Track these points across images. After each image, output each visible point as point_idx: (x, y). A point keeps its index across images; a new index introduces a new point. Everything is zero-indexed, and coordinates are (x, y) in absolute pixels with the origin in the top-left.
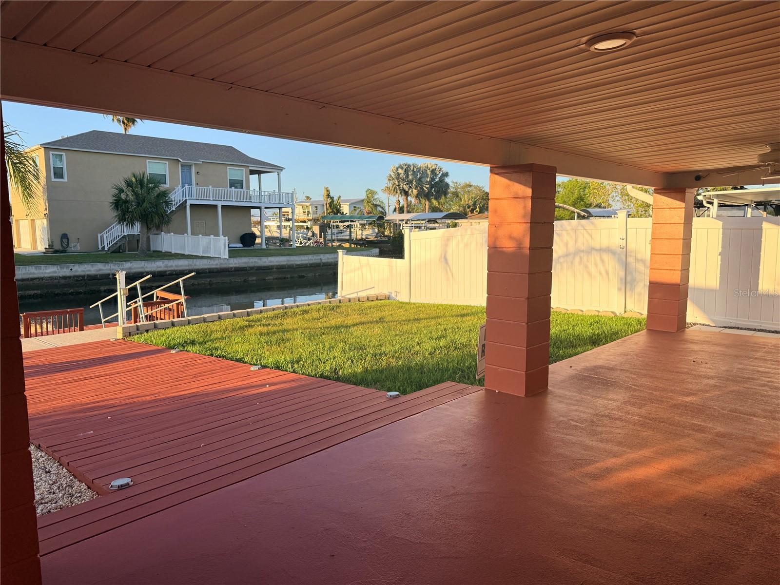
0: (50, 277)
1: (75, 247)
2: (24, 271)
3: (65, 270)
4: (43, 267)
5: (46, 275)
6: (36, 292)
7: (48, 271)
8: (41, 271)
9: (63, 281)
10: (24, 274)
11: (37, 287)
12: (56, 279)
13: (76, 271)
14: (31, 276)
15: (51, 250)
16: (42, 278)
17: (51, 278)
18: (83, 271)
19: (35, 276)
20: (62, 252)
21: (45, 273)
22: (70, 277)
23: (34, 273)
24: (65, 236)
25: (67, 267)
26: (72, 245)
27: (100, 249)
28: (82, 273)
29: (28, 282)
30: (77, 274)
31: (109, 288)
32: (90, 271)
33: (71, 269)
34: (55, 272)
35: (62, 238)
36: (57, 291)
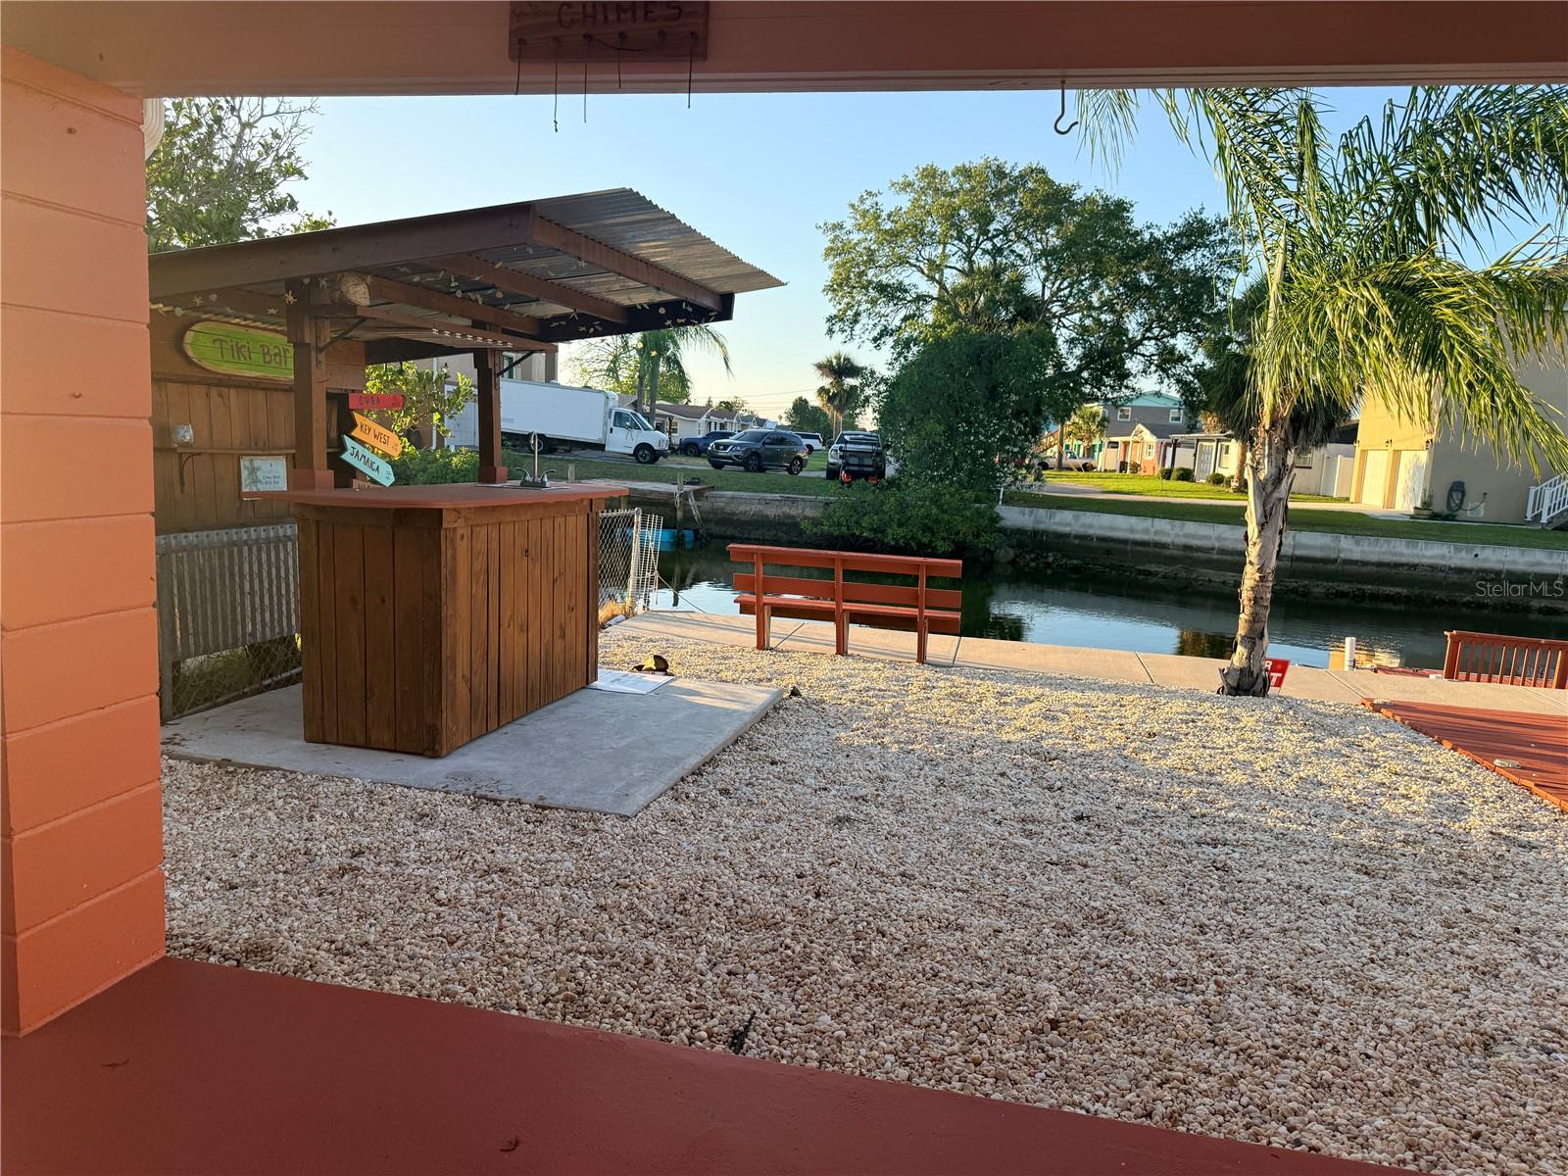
0: (1430, 566)
1: (1476, 510)
2: (1385, 548)
3: (1463, 554)
4: (1421, 544)
5: (1424, 561)
6: (1398, 590)
7: (1429, 553)
8: (1416, 552)
9: (1454, 578)
10: (1384, 553)
11: (1401, 583)
12: (1441, 571)
13: (1485, 560)
14: (1395, 559)
15: (1426, 512)
16: (1415, 566)
17: (1433, 568)
18: (1499, 561)
19: (1404, 560)
20: (1446, 518)
21: (1423, 556)
22: (1469, 571)
23: (1402, 554)
24: (1458, 488)
25: (1469, 551)
26: (1469, 504)
27: (1529, 519)
28: (1498, 566)
29: (1388, 570)
30: (1487, 565)
31: (1549, 605)
32: (1515, 562)
33: (1476, 556)
34: (1443, 557)
35: (1451, 490)
36: (1439, 595)
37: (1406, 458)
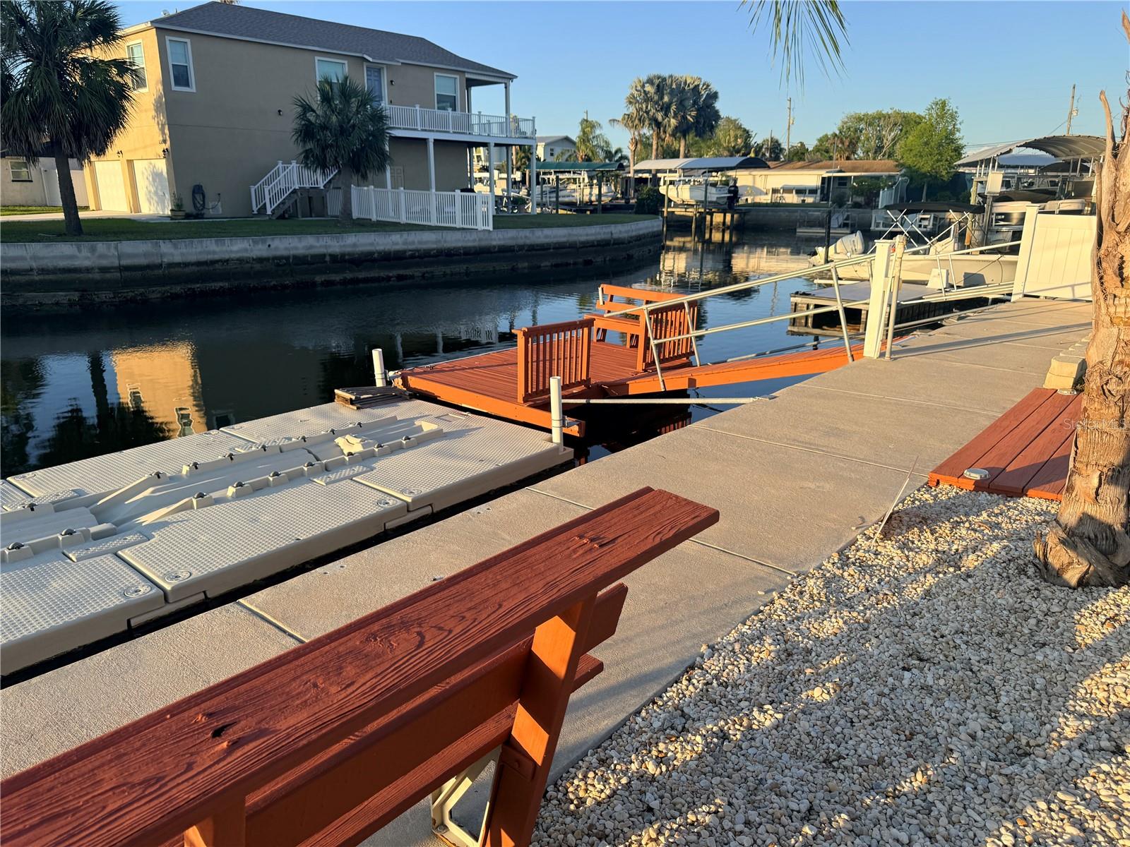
0: (238, 260)
1: (216, 208)
2: (199, 249)
3: (260, 246)
4: (227, 241)
5: (233, 256)
6: (221, 284)
7: (235, 248)
8: (224, 248)
9: (258, 266)
10: (200, 253)
11: (224, 276)
12: (247, 262)
13: (276, 249)
14: (210, 257)
15: (181, 213)
16: (227, 261)
17: (240, 260)
18: (286, 249)
19: (217, 257)
20: (196, 217)
21: (231, 252)
22: (267, 259)
23: (214, 252)
24: (198, 190)
25: (264, 242)
26: (210, 204)
27: (255, 212)
28: (285, 253)
29: (207, 268)
30: (279, 253)
31: (327, 279)
32: (296, 248)
33: (269, 246)
34: (246, 250)
35: (194, 192)
36: (253, 283)
37: (139, 166)
